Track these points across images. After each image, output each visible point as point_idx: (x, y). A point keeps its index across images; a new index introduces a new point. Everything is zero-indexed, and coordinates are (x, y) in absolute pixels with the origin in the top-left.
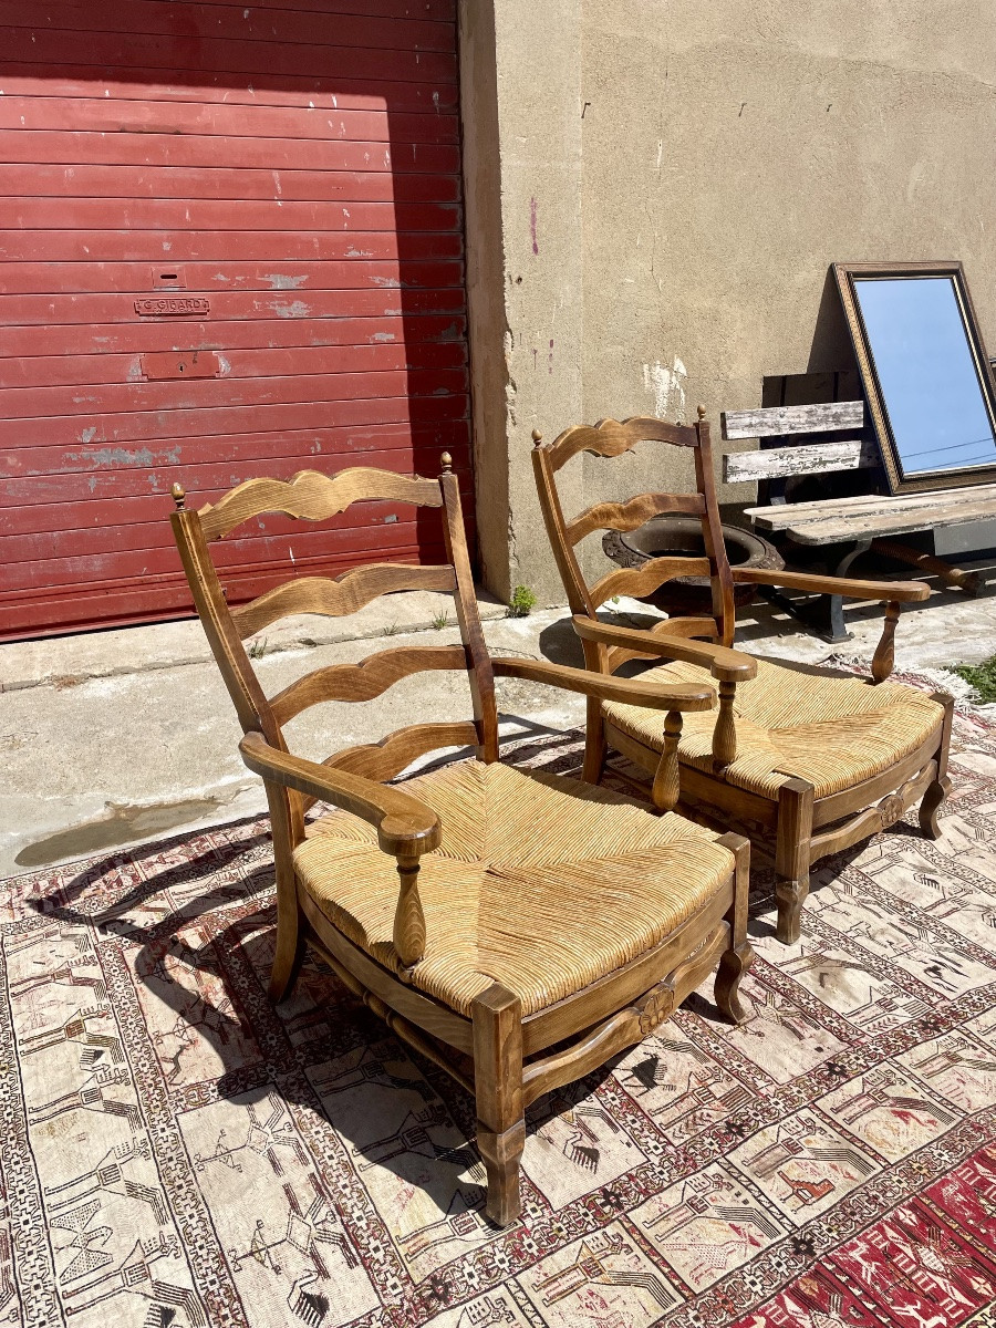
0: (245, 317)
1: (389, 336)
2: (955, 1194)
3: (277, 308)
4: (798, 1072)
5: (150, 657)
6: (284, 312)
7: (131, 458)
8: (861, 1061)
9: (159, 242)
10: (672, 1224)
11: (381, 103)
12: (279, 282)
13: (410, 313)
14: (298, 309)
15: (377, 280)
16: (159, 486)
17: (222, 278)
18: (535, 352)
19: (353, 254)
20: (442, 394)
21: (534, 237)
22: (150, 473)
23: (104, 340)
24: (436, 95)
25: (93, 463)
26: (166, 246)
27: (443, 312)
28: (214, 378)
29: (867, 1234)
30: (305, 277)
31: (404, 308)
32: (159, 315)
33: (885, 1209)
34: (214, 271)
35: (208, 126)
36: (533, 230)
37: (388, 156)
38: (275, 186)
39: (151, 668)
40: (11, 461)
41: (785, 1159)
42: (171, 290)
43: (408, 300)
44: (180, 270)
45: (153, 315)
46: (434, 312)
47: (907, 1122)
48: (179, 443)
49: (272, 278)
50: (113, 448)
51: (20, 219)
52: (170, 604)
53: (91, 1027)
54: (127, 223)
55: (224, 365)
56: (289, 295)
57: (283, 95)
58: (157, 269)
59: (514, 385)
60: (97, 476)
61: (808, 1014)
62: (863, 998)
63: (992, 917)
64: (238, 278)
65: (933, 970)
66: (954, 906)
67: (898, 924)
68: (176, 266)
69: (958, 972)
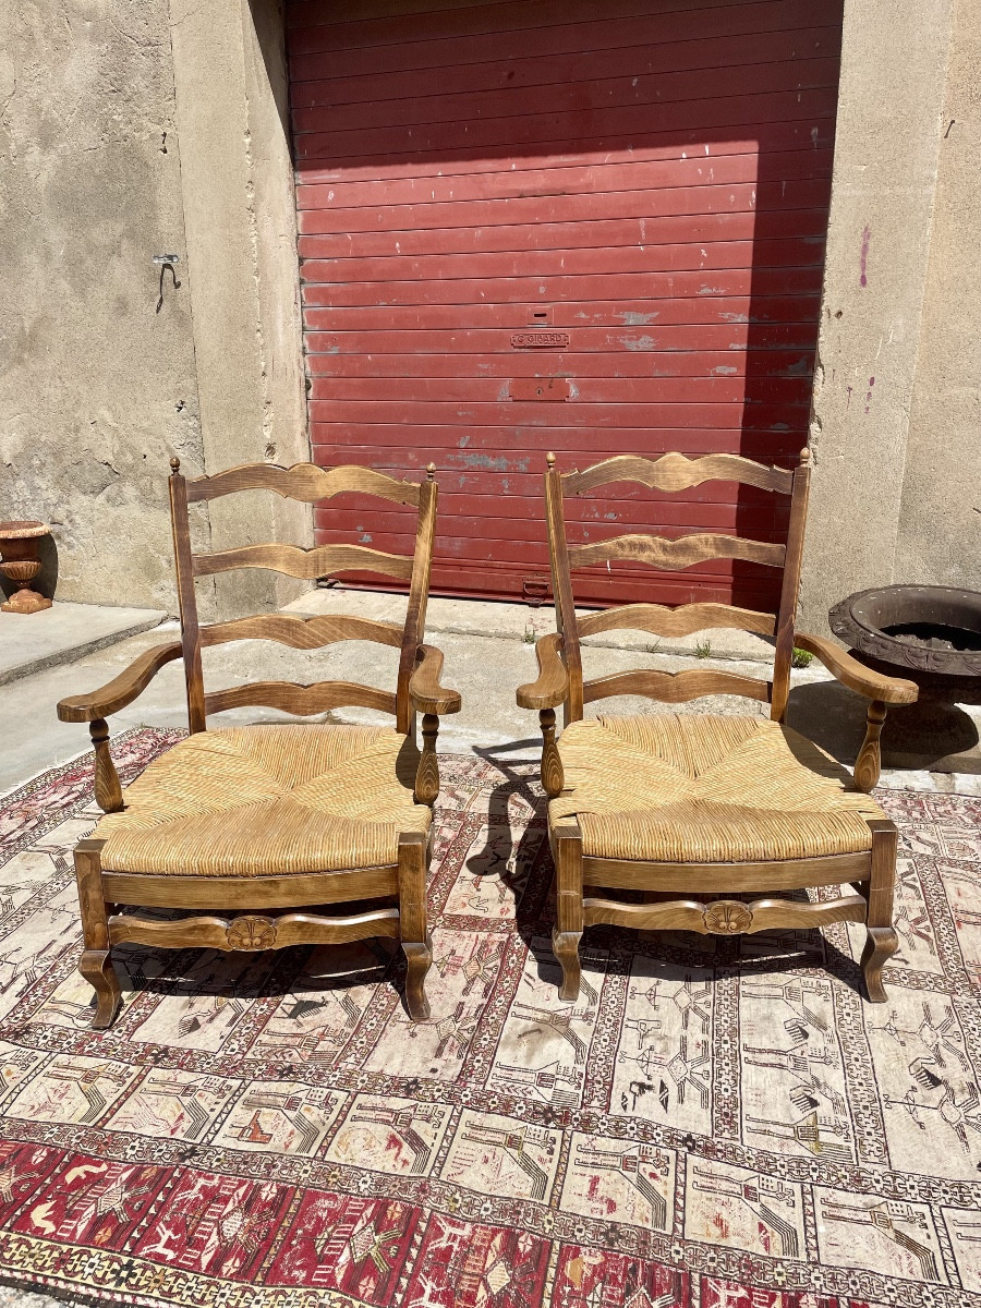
0: (597, 350)
1: (732, 370)
2: (324, 1210)
3: (627, 342)
4: (388, 1071)
5: (455, 623)
6: (632, 346)
7: (492, 463)
8: (437, 1094)
9: (538, 285)
10: (162, 1089)
11: (753, 146)
12: (632, 319)
13: (754, 347)
14: (646, 343)
15: (726, 316)
16: (509, 488)
17: (583, 316)
18: (850, 389)
19: (706, 291)
20: (780, 428)
21: (864, 269)
22: (504, 477)
23: (486, 366)
24: (815, 131)
25: (463, 463)
26: (542, 290)
27: (793, 346)
28: (563, 401)
29: (230, 1179)
30: (657, 314)
31: (750, 342)
32: (529, 347)
33: (267, 1177)
34: (577, 310)
35: (589, 185)
36: (863, 261)
37: (754, 195)
38: (639, 232)
39: (451, 631)
40: (411, 456)
41: (277, 1107)
42: (541, 327)
43: (754, 335)
44: (551, 309)
45: (524, 347)
46: (784, 346)
47: (388, 1148)
48: (528, 454)
49: (626, 315)
50: (480, 453)
51: (440, 272)
52: (504, 588)
54: (515, 272)
55: (573, 391)
56: (639, 331)
57: (659, 150)
58: (531, 308)
59: (819, 423)
60: (466, 475)
61: (470, 1046)
62: (536, 1064)
63: (808, 1093)
64: (597, 316)
65: (643, 1087)
66: (785, 1063)
67: (691, 1042)
68: (548, 306)
69: (665, 1103)
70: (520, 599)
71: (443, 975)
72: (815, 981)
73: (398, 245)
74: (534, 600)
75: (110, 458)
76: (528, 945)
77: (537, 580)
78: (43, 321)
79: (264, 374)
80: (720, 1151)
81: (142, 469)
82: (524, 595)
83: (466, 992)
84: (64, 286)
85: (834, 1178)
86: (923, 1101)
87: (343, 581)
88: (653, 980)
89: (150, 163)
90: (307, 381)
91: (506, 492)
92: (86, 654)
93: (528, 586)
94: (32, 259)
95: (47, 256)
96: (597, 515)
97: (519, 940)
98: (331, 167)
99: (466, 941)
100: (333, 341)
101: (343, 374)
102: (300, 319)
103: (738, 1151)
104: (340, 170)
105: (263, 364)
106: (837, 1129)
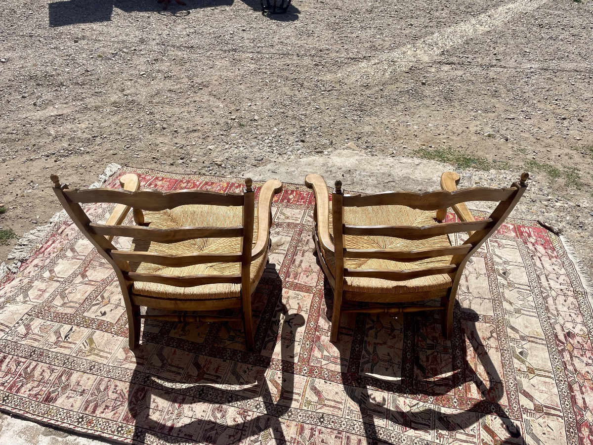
53: (524, 368)
61: (299, 241)
62: (279, 237)
71: (310, 266)
76: (278, 275)
83: (301, 261)
97: (281, 278)
99: (303, 281)
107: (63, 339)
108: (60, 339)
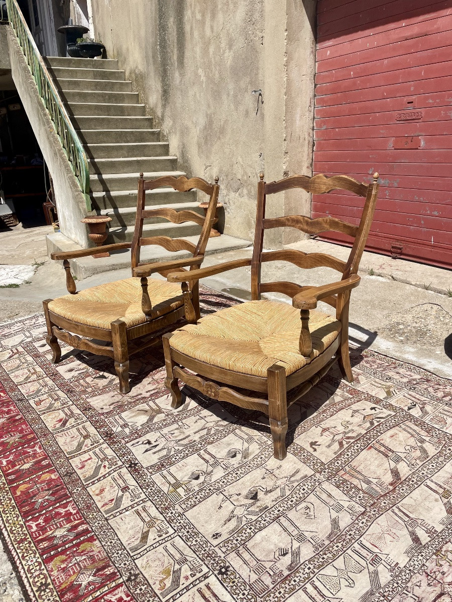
0: (436, 120)
3: (451, 114)
4: (91, 403)
7: (382, 182)
8: (90, 414)
10: (41, 383)
16: (389, 196)
17: (431, 101)
22: (386, 189)
23: (383, 132)
26: (412, 89)
28: (417, 149)
29: (17, 410)
32: (403, 120)
33: (24, 414)
34: (427, 98)
35: (438, 29)
41: (53, 399)
42: (409, 109)
44: (415, 99)
45: (401, 120)
47: (57, 421)
48: (398, 178)
51: (368, 84)
52: (382, 247)
54: (400, 81)
55: (422, 143)
58: (406, 99)
61: (122, 406)
62: (130, 420)
63: (201, 474)
64: (437, 101)
65: (149, 443)
66: (210, 461)
67: (190, 438)
68: (414, 97)
69: (146, 451)
70: (390, 254)
72: (266, 439)
73: (352, 73)
74: (394, 255)
75: (240, 177)
77: (397, 245)
78: (226, 121)
79: (285, 140)
80: (139, 473)
81: (249, 182)
82: (391, 252)
83: (148, 391)
84: (232, 107)
85: (160, 503)
86: (234, 500)
87: (320, 237)
88: (211, 413)
89: (258, 50)
90: (314, 143)
91: (387, 197)
92: (211, 254)
93: (393, 247)
94: (224, 97)
95: (228, 95)
96: (428, 212)
98: (329, 39)
100: (324, 123)
101: (327, 138)
102: (312, 114)
103: (145, 477)
104: (333, 40)
105: (285, 135)
106: (188, 490)
107: (417, 405)
108: (421, 406)
